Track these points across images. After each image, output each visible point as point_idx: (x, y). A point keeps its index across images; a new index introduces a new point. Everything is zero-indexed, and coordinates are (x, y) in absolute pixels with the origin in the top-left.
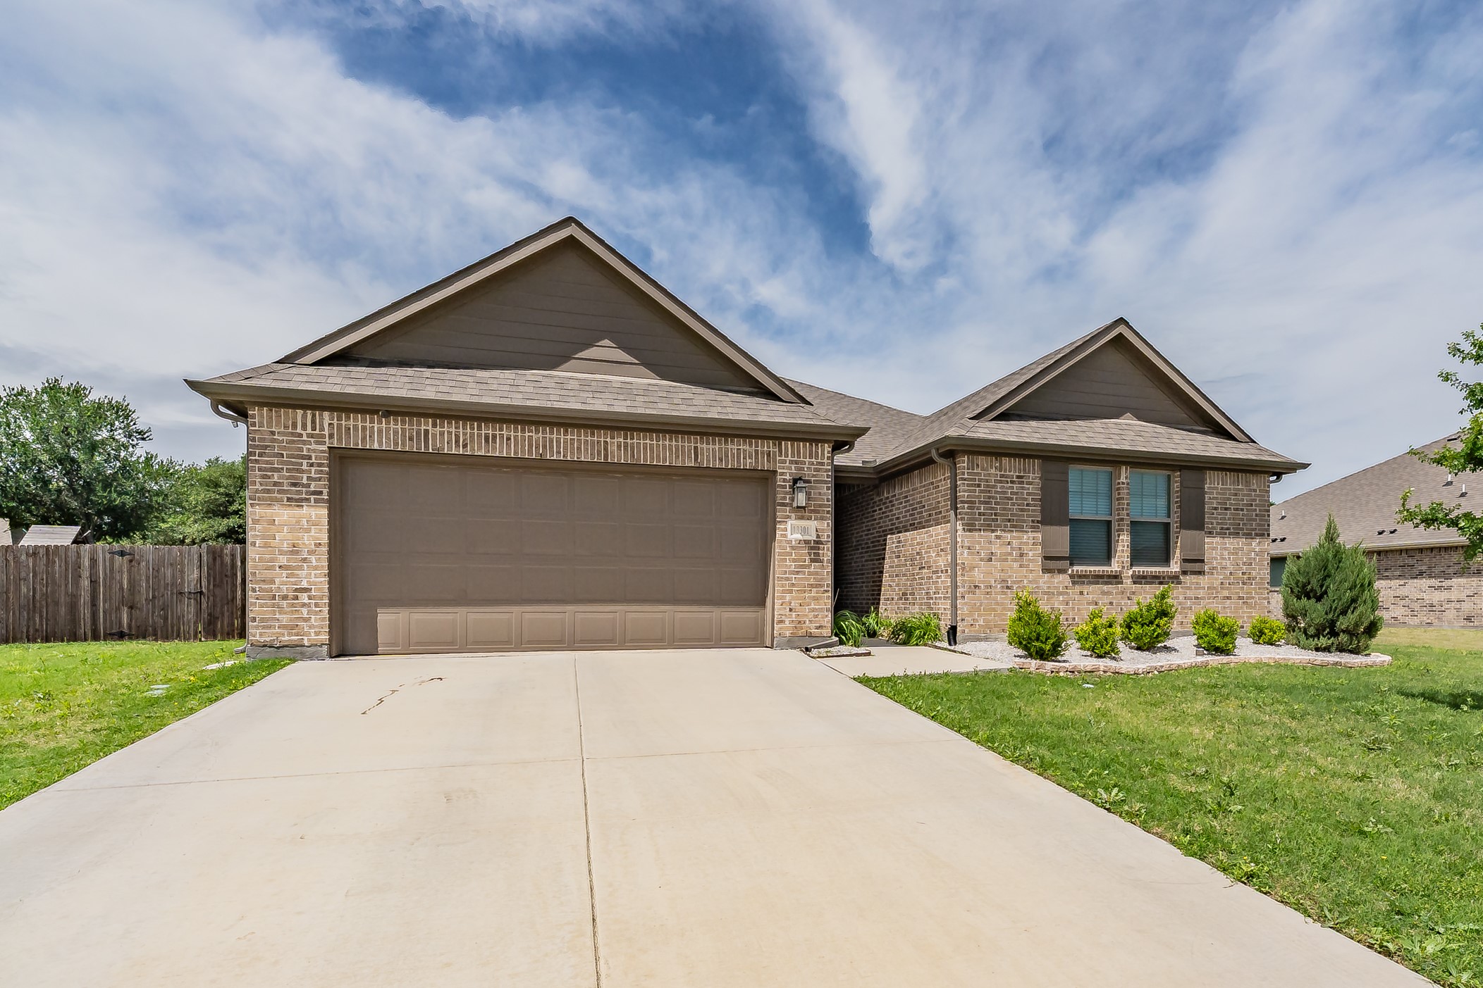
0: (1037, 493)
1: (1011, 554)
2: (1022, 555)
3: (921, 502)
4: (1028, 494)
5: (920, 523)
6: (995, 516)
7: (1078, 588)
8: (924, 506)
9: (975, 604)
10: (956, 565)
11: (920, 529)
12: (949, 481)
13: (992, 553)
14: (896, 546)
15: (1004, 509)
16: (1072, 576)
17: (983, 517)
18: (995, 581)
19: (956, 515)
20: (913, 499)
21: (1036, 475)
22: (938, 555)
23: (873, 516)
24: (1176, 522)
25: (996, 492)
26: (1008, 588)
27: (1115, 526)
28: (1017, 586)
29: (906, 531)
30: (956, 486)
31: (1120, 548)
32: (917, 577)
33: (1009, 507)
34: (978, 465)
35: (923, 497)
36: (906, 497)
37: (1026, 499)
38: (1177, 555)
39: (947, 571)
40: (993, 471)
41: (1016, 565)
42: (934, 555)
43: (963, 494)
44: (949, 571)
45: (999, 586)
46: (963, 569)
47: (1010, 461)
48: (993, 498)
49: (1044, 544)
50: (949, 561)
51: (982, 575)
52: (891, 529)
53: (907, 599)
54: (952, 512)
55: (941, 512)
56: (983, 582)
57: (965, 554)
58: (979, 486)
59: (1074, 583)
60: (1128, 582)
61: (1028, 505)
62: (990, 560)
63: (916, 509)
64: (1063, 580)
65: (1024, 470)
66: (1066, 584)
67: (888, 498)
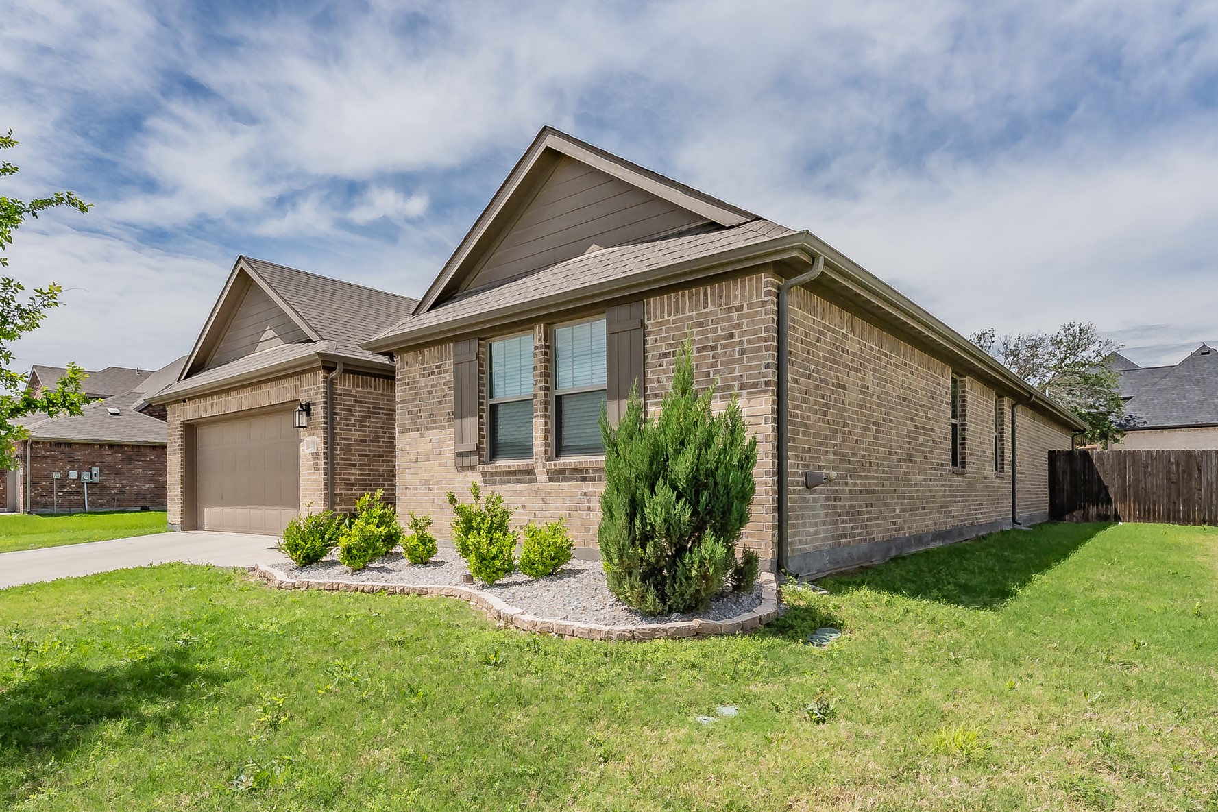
0: (451, 382)
1: (432, 452)
2: (440, 453)
4: (445, 384)
6: (420, 413)
7: (490, 488)
9: (406, 506)
13: (418, 452)
15: (427, 404)
16: (484, 473)
17: (411, 416)
18: (420, 482)
21: (451, 361)
25: (421, 388)
28: (437, 487)
33: (430, 401)
34: (407, 363)
37: (443, 390)
40: (418, 366)
41: (436, 464)
43: (399, 395)
45: (423, 487)
46: (399, 471)
47: (430, 351)
48: (418, 394)
49: (457, 439)
51: (411, 476)
56: (412, 483)
57: (400, 455)
58: (408, 384)
59: (488, 481)
60: (542, 477)
61: (444, 396)
62: (417, 460)
64: (475, 477)
65: (442, 357)
66: (479, 484)
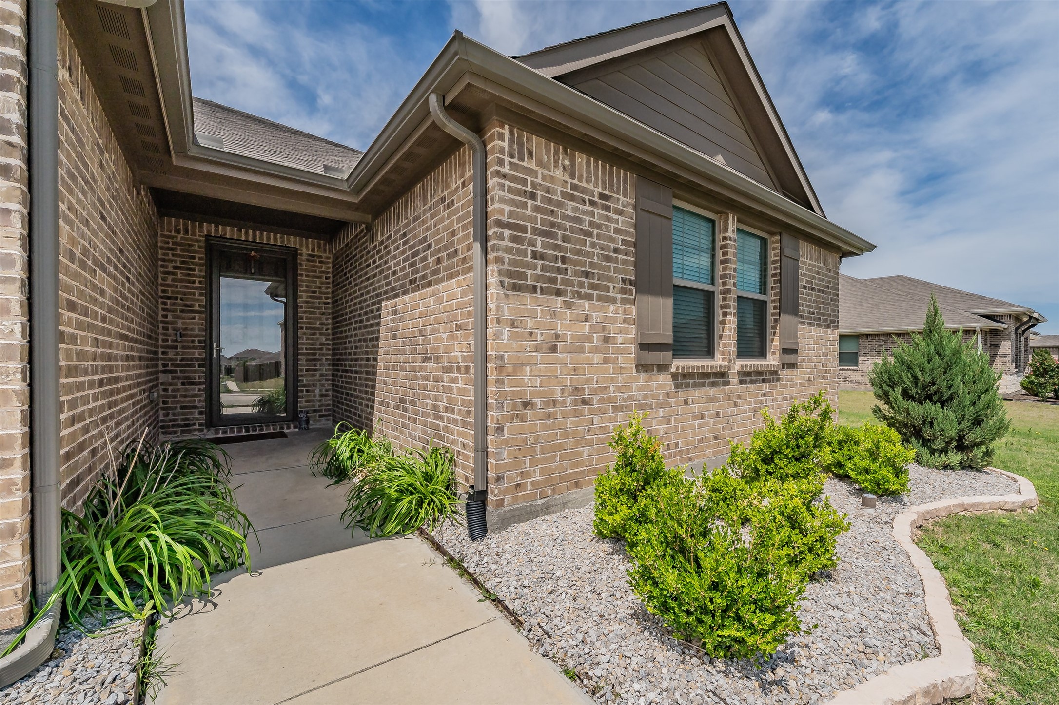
0: (630, 232)
1: (589, 339)
2: (606, 340)
3: (425, 239)
4: (617, 231)
5: (424, 277)
6: (563, 262)
7: (682, 395)
8: (430, 246)
9: (525, 441)
10: (486, 358)
11: (423, 288)
12: (471, 186)
13: (557, 336)
14: (392, 320)
15: (578, 252)
16: (675, 376)
17: (540, 262)
18: (563, 391)
19: (486, 253)
20: (415, 237)
21: (628, 200)
22: (452, 337)
23: (366, 273)
24: (774, 301)
25: (565, 217)
26: (585, 402)
27: (719, 301)
28: (598, 397)
29: (405, 293)
30: (485, 191)
31: (726, 333)
32: (419, 374)
33: (587, 249)
34: (530, 153)
35: (428, 229)
36: (405, 235)
37: (612, 240)
38: (775, 344)
39: (467, 369)
40: (558, 173)
41: (597, 358)
42: (444, 336)
43: (499, 209)
44: (472, 371)
45: (569, 400)
46: (500, 368)
47: (588, 163)
48: (559, 226)
49: (639, 322)
50: (472, 349)
51: (539, 379)
52: (386, 292)
53: (405, 410)
54: (477, 246)
55: (456, 252)
56: (540, 394)
57: (505, 336)
58: (533, 196)
59: (677, 386)
60: (734, 380)
61: (616, 250)
62: (554, 349)
63: (416, 254)
64: (663, 380)
65: (611, 185)
66: (668, 389)
67: (382, 242)
